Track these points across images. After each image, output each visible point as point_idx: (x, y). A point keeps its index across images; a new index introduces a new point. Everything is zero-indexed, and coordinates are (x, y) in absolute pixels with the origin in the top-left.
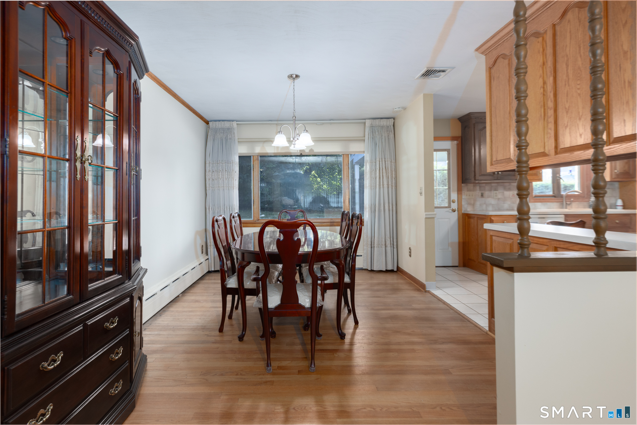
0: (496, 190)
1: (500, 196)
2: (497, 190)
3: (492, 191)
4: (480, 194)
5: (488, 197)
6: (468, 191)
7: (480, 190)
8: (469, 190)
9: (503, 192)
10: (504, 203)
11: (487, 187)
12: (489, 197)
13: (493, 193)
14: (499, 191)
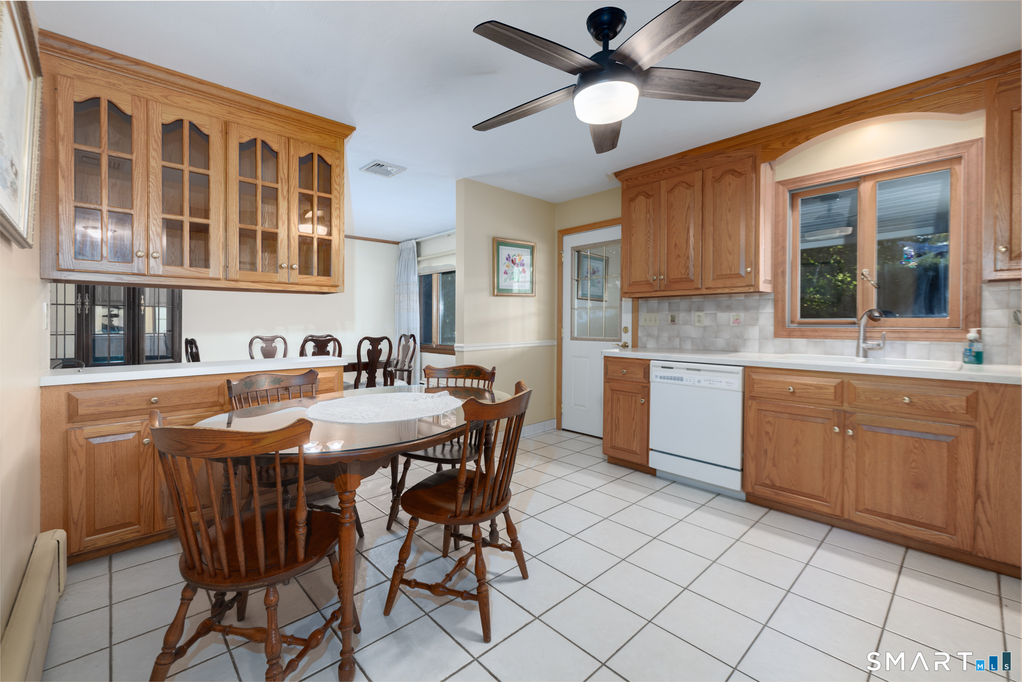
0: (700, 309)
1: (707, 322)
2: (703, 311)
3: (692, 312)
4: (670, 319)
5: (684, 324)
6: (648, 312)
7: (670, 310)
8: (650, 311)
9: (716, 314)
10: (716, 337)
11: (684, 304)
12: (686, 323)
13: (695, 315)
14: (705, 312)
